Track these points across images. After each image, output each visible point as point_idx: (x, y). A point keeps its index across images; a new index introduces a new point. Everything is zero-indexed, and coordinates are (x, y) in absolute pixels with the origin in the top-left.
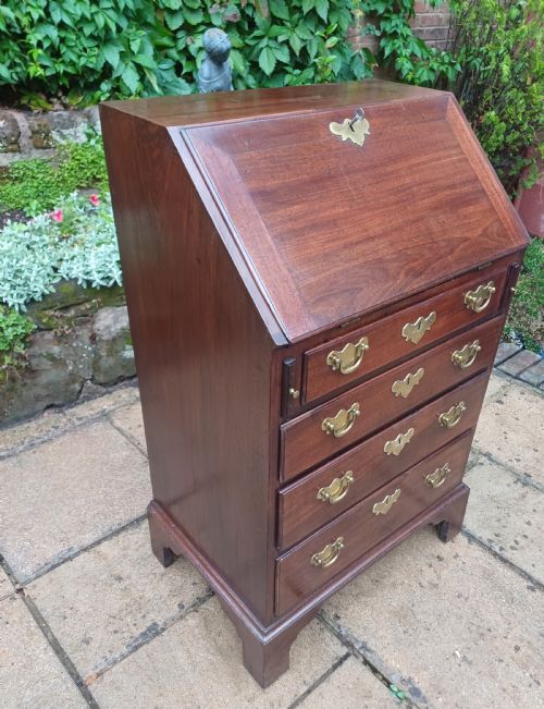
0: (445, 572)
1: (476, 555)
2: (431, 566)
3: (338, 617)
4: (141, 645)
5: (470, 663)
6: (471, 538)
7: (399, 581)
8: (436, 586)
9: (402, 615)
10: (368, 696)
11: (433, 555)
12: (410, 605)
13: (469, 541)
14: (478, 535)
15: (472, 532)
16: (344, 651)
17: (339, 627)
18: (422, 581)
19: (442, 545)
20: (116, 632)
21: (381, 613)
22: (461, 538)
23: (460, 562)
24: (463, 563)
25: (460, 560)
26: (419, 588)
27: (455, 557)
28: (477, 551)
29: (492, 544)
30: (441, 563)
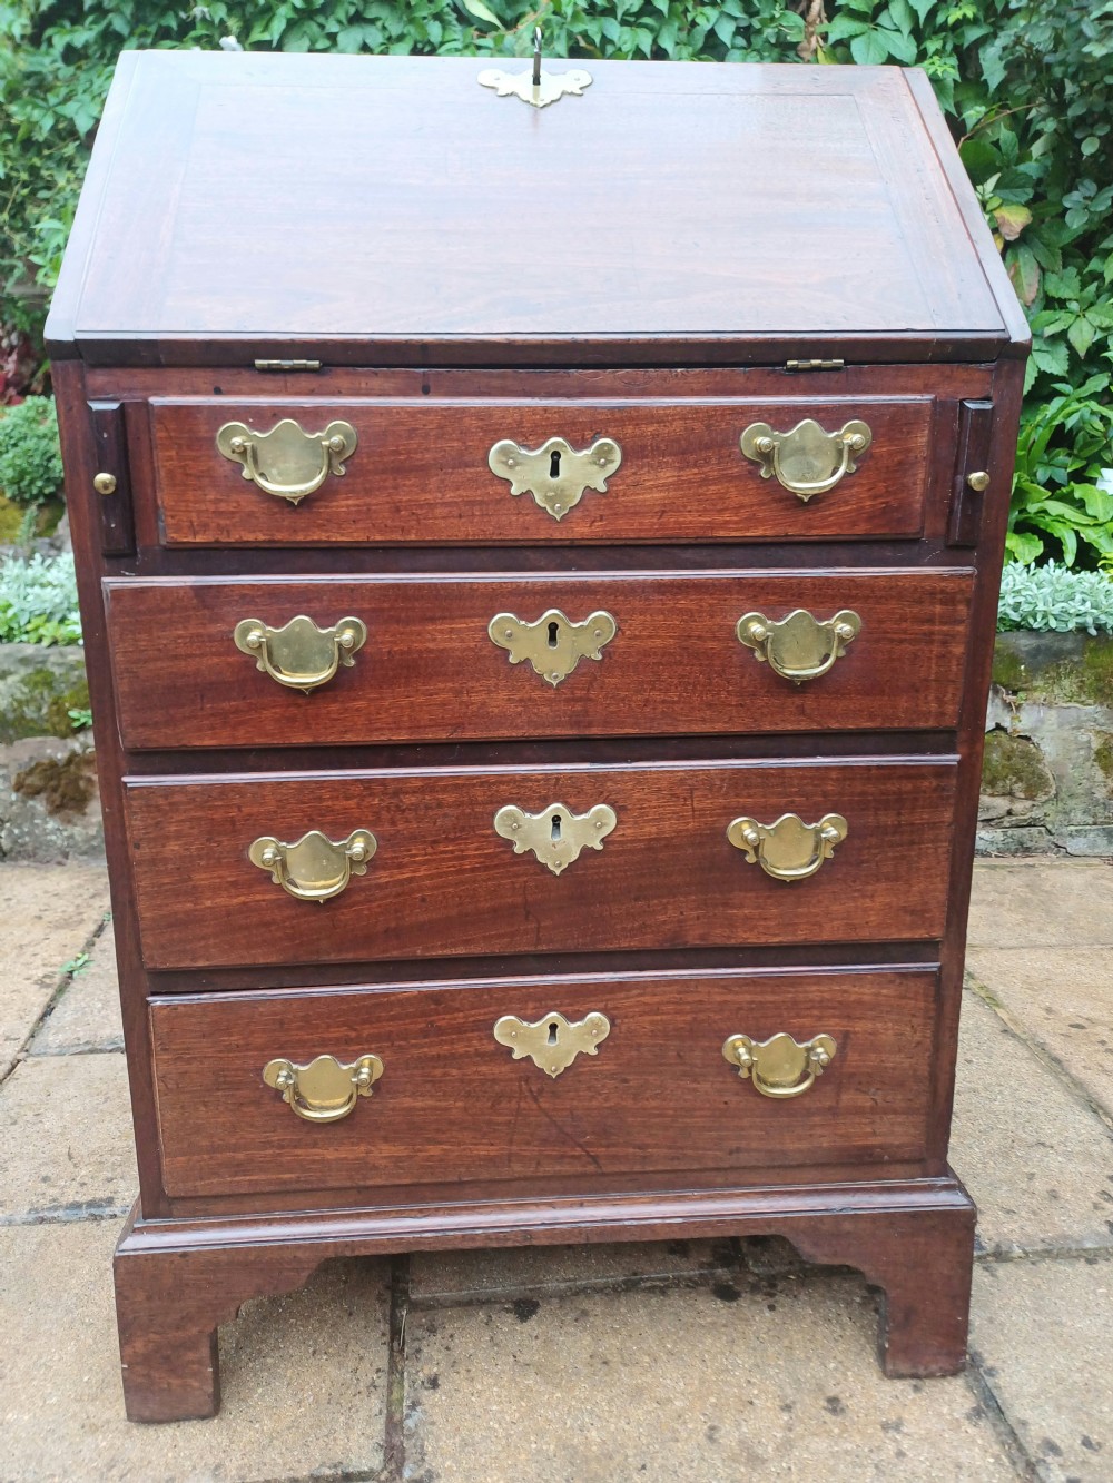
0: (820, 1445)
1: (963, 1456)
2: (787, 1408)
3: (434, 1383)
4: (53, 1220)
6: (990, 1407)
7: (660, 1393)
8: (755, 1460)
11: (820, 1388)
12: (634, 1462)
13: (977, 1413)
14: (1018, 1411)
15: (1004, 1397)
16: (371, 1461)
17: (414, 1406)
18: (726, 1427)
19: (873, 1376)
20: (45, 1179)
21: (540, 1433)
22: (954, 1395)
23: (891, 1448)
24: (900, 1454)
25: (895, 1440)
26: (701, 1438)
27: (885, 1427)
28: (978, 1448)
29: (1049, 1459)
30: (828, 1417)
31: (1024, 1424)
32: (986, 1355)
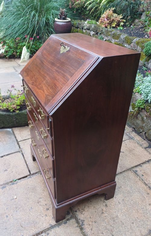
0: (42, 209)
2: (46, 204)
3: (41, 174)
5: (11, 200)
7: (44, 192)
8: (38, 203)
9: (34, 189)
10: (19, 174)
11: (50, 208)
13: (51, 225)
16: (32, 173)
18: (41, 199)
22: (53, 222)
23: (43, 216)
24: (43, 217)
25: (44, 216)
26: (39, 197)
27: (46, 215)
28: (46, 226)
29: (46, 234)
30: (46, 209)
31: (51, 231)
32: (61, 226)
